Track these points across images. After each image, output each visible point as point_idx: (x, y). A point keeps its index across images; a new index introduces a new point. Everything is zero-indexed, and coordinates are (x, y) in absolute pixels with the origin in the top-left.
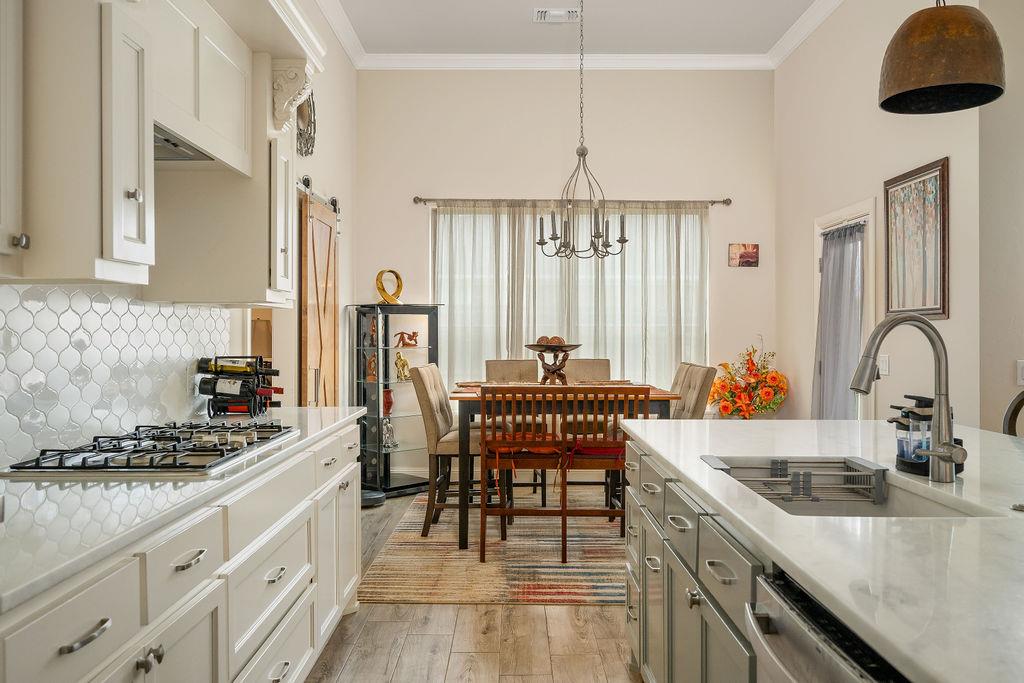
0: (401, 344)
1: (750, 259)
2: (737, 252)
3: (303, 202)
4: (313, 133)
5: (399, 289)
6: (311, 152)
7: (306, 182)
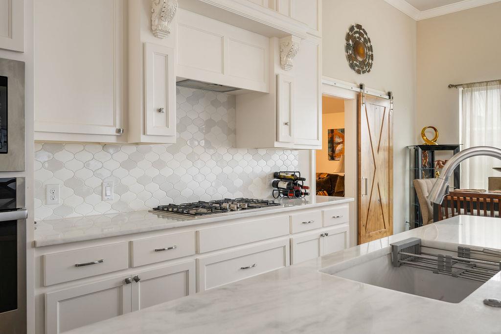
0: (438, 166)
3: (359, 97)
4: (370, 61)
5: (436, 136)
6: (369, 71)
7: (361, 87)
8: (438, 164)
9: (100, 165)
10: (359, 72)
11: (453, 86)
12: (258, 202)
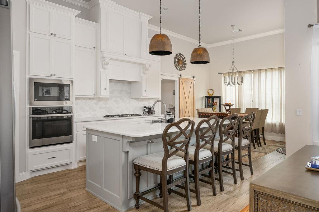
3: (180, 79)
4: (185, 66)
5: (213, 93)
6: (185, 69)
7: (180, 75)
8: (214, 103)
9: (88, 104)
10: (180, 70)
11: (220, 73)
12: (135, 115)
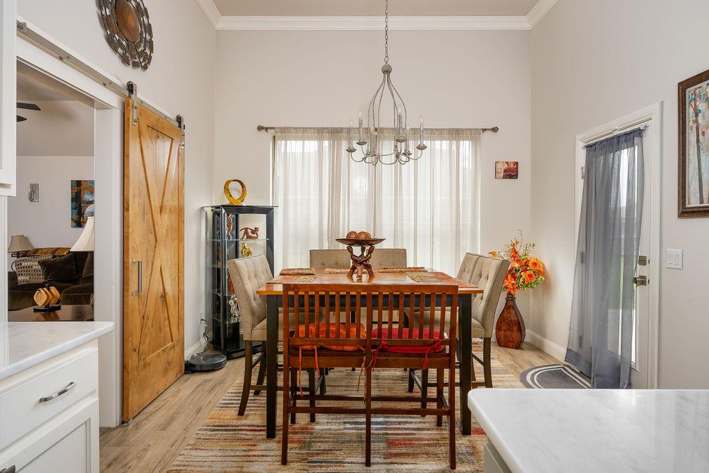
0: (245, 237)
1: (511, 173)
2: (502, 167)
3: (125, 106)
4: (148, 51)
5: (244, 194)
6: (146, 67)
7: (131, 88)
8: (246, 233)
10: (125, 59)
11: (262, 128)
